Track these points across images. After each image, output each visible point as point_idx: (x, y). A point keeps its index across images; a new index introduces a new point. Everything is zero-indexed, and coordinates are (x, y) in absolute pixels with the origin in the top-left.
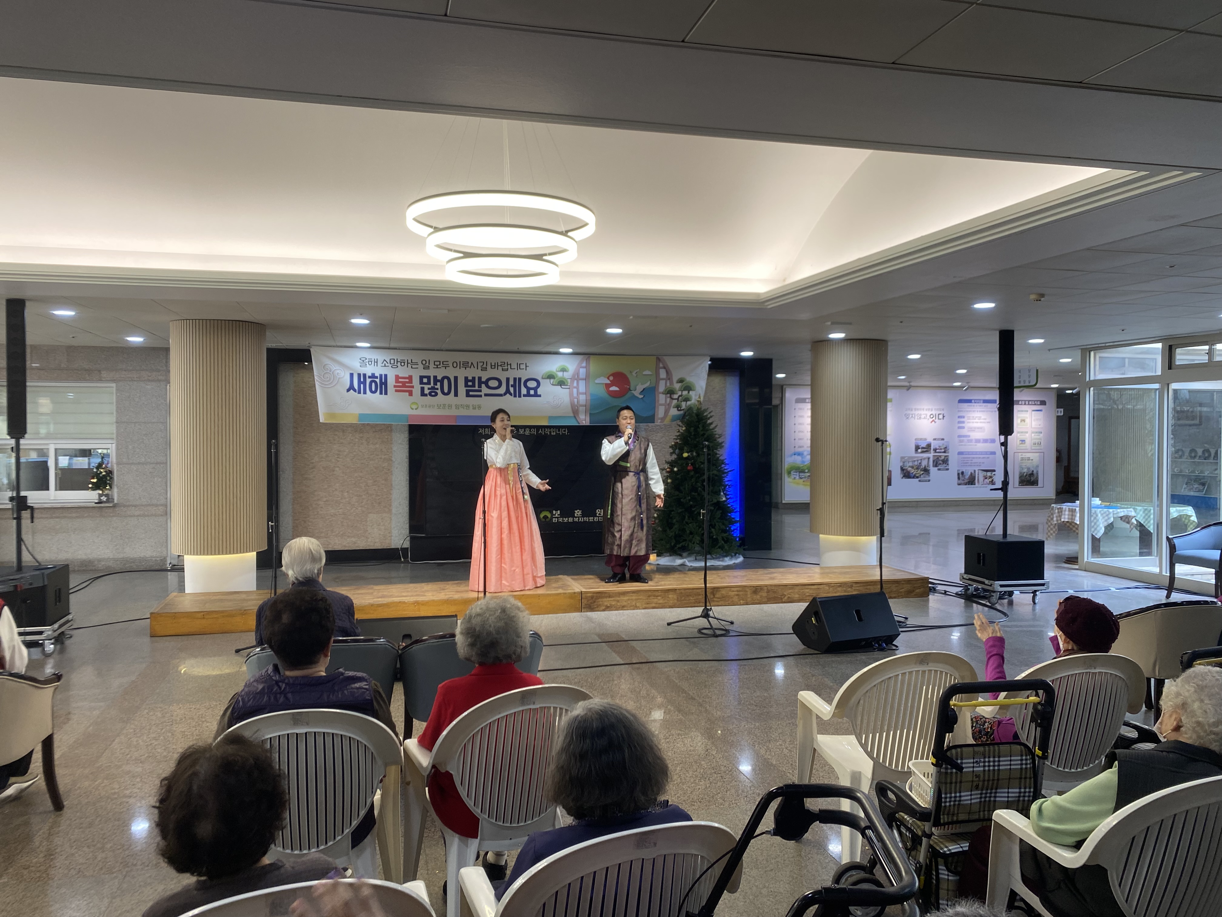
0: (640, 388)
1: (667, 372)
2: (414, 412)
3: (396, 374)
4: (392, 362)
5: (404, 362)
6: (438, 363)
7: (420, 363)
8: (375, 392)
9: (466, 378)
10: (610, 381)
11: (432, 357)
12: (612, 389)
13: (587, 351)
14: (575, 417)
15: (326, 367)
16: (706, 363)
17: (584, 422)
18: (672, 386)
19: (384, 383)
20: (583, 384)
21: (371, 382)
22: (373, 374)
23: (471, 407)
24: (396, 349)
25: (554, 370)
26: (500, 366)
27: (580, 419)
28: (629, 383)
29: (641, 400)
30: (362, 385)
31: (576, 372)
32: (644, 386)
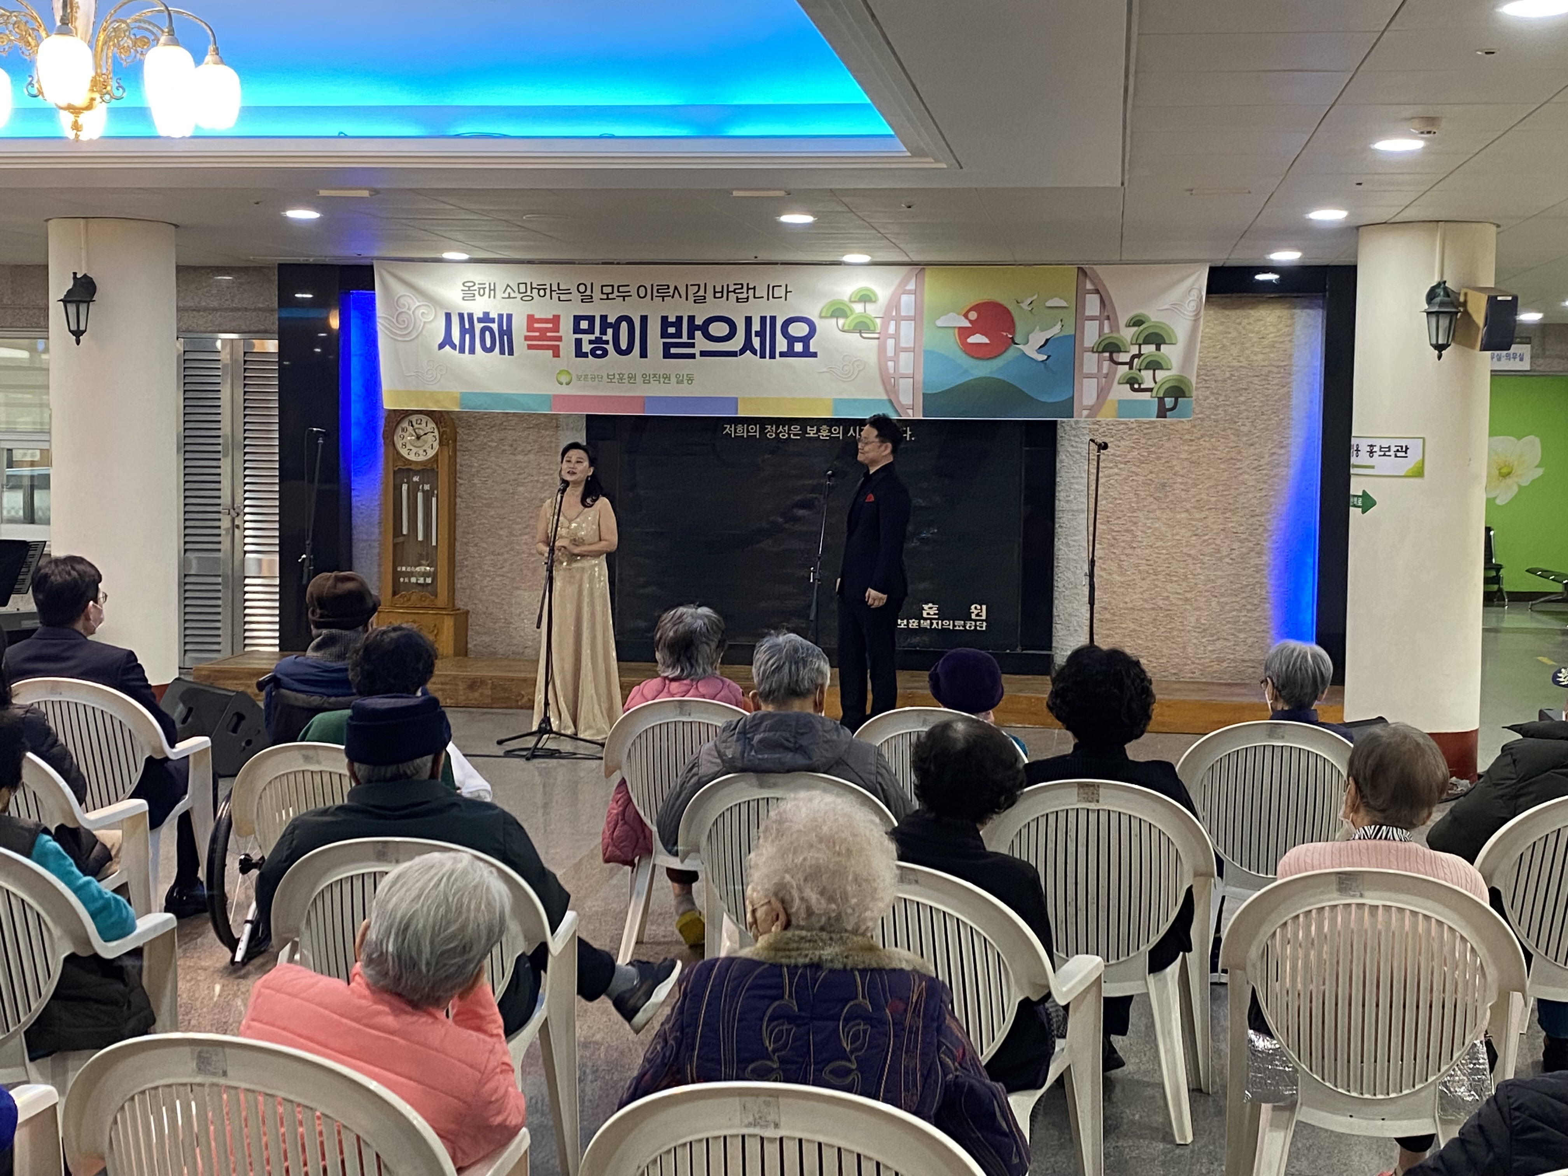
0: (1037, 338)
1: (1104, 302)
2: (565, 390)
3: (531, 313)
4: (522, 288)
5: (544, 289)
6: (609, 290)
7: (574, 290)
8: (491, 350)
9: (664, 319)
10: (971, 322)
11: (599, 277)
12: (972, 340)
13: (916, 258)
14: (890, 401)
15: (402, 301)
16: (1197, 280)
17: (910, 412)
18: (1115, 335)
19: (507, 332)
20: (907, 330)
21: (483, 331)
22: (486, 314)
23: (673, 380)
24: (530, 262)
25: (846, 298)
26: (734, 292)
27: (902, 406)
28: (1012, 328)
29: (1042, 365)
30: (467, 336)
31: (894, 304)
32: (1048, 334)
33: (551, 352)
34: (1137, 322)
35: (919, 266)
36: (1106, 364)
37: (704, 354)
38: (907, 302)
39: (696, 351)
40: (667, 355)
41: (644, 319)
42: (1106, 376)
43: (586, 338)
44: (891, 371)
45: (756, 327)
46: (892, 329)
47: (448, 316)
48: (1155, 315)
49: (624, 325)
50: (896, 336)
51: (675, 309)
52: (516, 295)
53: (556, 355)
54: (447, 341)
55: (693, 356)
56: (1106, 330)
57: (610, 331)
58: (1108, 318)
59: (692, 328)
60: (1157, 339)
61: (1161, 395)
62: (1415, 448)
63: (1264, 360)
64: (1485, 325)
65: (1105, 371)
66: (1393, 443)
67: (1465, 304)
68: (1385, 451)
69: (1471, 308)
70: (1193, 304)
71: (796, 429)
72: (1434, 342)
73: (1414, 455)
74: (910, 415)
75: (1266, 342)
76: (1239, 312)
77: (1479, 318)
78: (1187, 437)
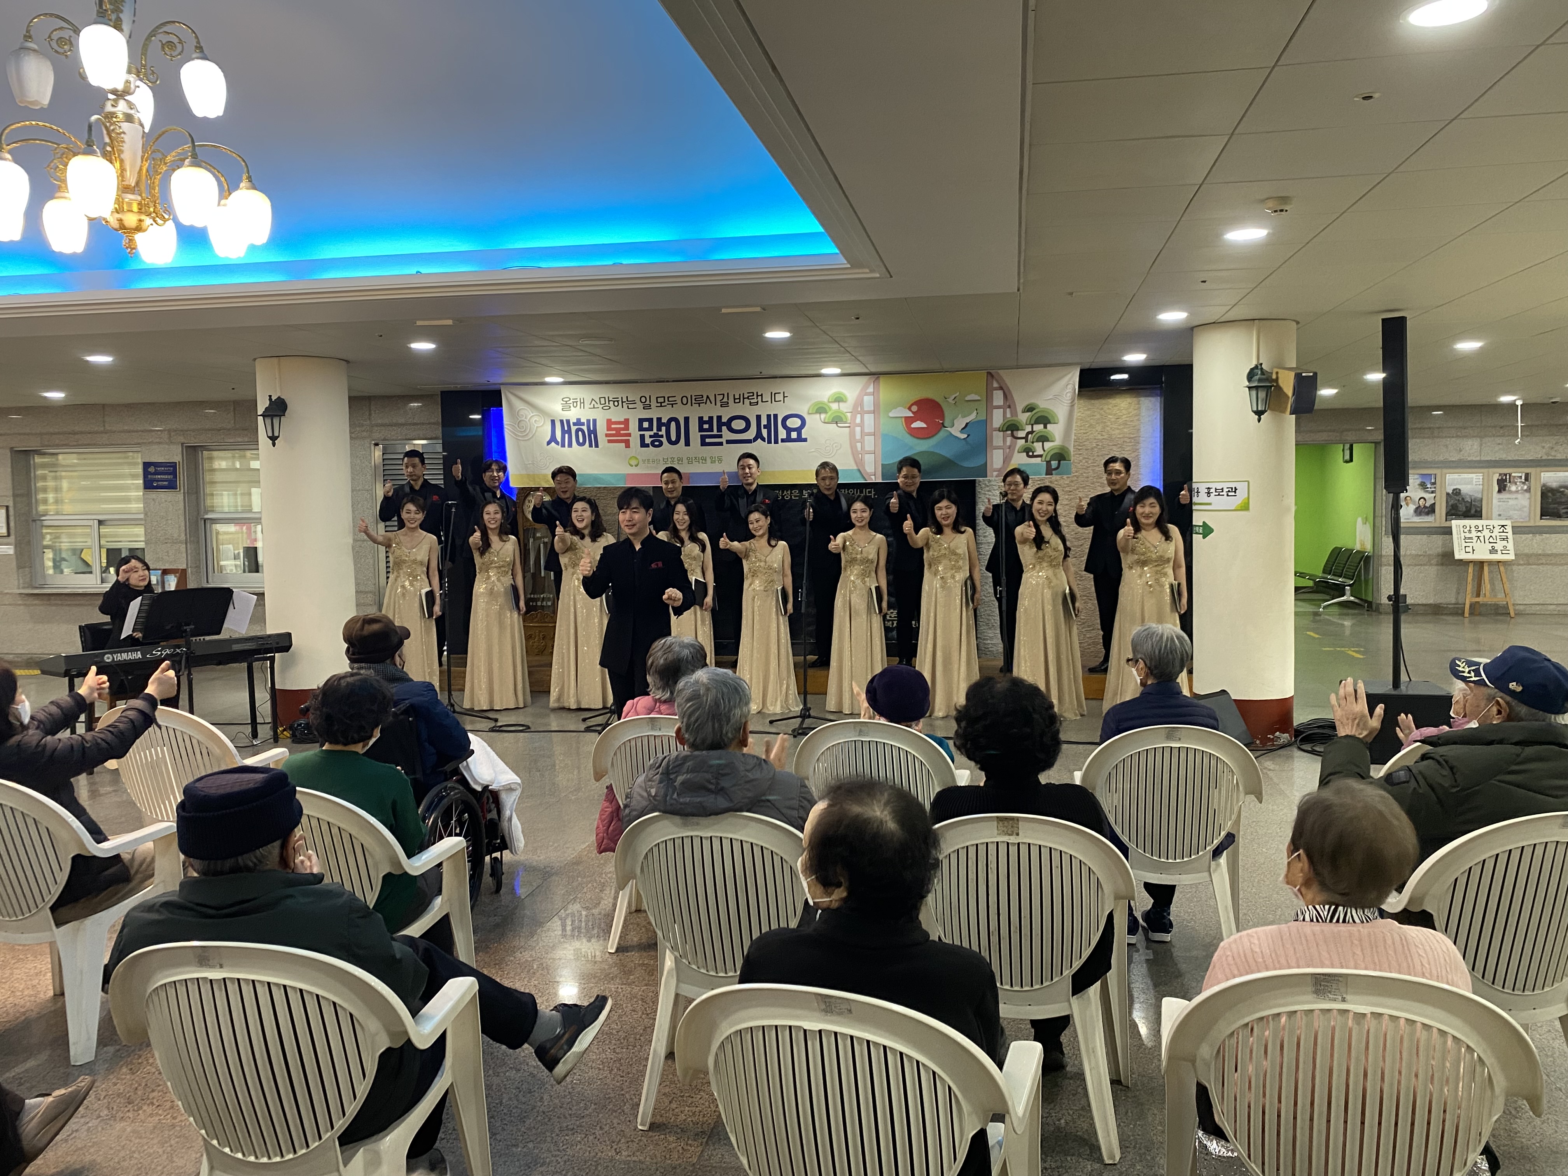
0: (960, 423)
1: (1005, 397)
2: (635, 470)
3: (609, 418)
4: (603, 402)
5: (618, 401)
6: (662, 400)
7: (638, 401)
8: (583, 444)
9: (701, 418)
10: (913, 413)
11: (654, 392)
12: (913, 425)
13: (873, 370)
14: (859, 470)
15: (521, 413)
16: (1072, 377)
17: (873, 477)
18: (1014, 418)
19: (593, 432)
20: (869, 419)
21: (577, 431)
22: (578, 420)
23: (709, 460)
24: (607, 383)
25: (826, 400)
26: (748, 398)
27: (867, 473)
28: (942, 416)
29: (964, 442)
30: (567, 435)
31: (859, 403)
32: (968, 420)
33: (623, 444)
34: (1030, 409)
35: (875, 375)
36: (1009, 439)
37: (728, 442)
38: (868, 400)
39: (723, 440)
40: (703, 443)
41: (687, 419)
42: (1009, 447)
43: (647, 434)
44: (859, 449)
45: (764, 422)
46: (858, 420)
47: (553, 422)
48: (1043, 403)
49: (673, 424)
50: (861, 425)
51: (709, 411)
52: (599, 405)
53: (628, 446)
54: (553, 439)
55: (721, 444)
56: (1008, 415)
57: (664, 428)
58: (1009, 407)
59: (720, 424)
60: (1045, 420)
61: (1048, 459)
62: (1242, 488)
63: (1120, 434)
64: (1294, 394)
65: (1008, 443)
66: (1225, 486)
67: (1277, 380)
68: (1219, 492)
69: (1281, 383)
70: (1069, 395)
71: (796, 492)
72: (1255, 409)
73: (1242, 494)
74: (873, 480)
75: (1120, 421)
76: (1103, 401)
77: (1288, 389)
78: (1067, 489)
